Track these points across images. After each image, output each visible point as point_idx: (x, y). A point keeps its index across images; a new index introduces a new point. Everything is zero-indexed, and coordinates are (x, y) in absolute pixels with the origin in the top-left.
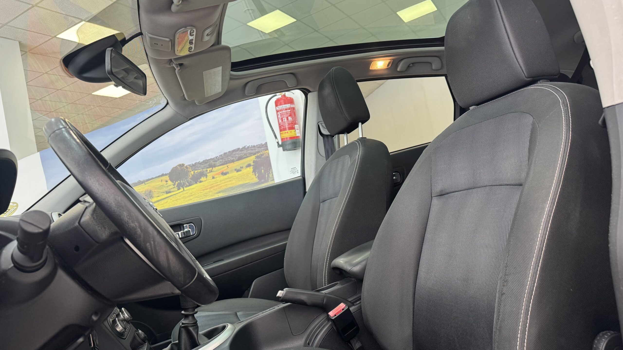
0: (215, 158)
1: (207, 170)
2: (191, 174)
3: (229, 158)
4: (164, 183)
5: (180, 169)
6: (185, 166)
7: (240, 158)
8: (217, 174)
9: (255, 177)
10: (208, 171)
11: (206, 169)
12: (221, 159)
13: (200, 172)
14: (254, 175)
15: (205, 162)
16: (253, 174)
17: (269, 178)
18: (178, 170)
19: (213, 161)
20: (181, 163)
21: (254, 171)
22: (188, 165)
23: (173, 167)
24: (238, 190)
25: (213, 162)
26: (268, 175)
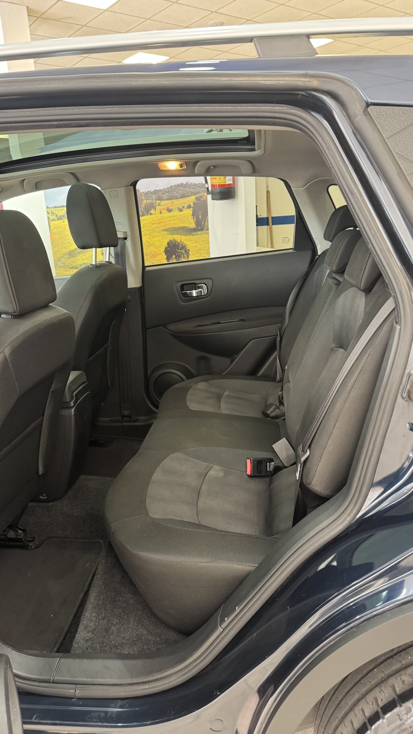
0: (163, 190)
2: (144, 203)
3: (174, 194)
7: (183, 196)
8: (163, 209)
9: (193, 221)
10: (157, 204)
11: (155, 201)
12: (168, 192)
16: (192, 218)
17: (205, 226)
19: (162, 193)
21: (193, 215)
24: (179, 232)
26: (204, 223)
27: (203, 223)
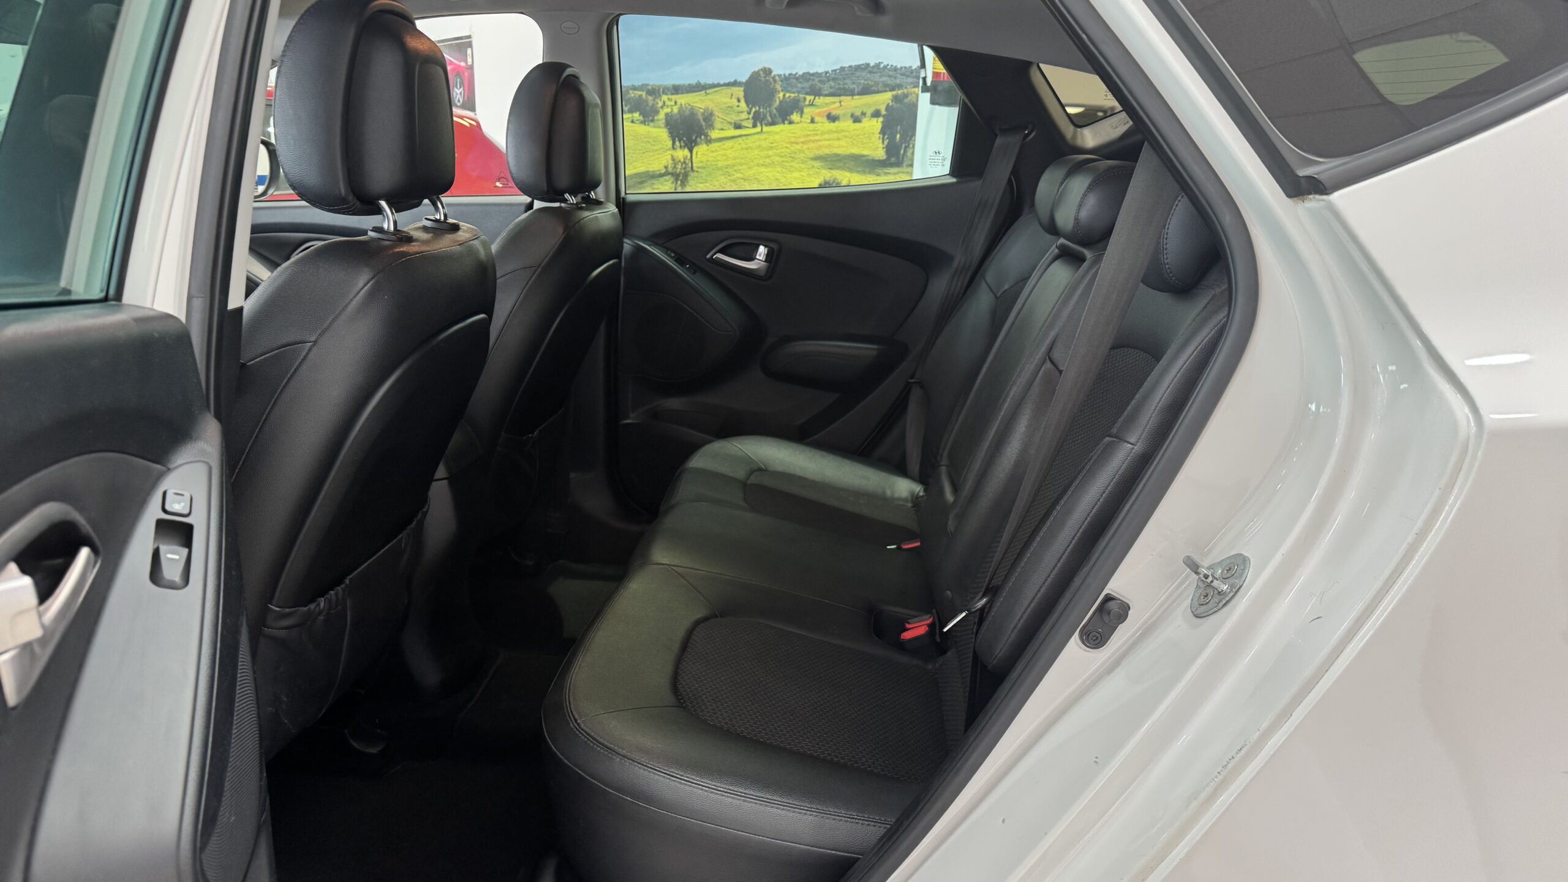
0: (823, 75)
1: (805, 99)
2: (779, 98)
3: (847, 84)
4: (735, 101)
5: (763, 79)
6: (773, 74)
7: (866, 91)
8: (819, 114)
9: (881, 145)
10: (807, 102)
11: (803, 96)
12: (834, 79)
13: (794, 99)
14: (881, 141)
15: (807, 77)
16: (880, 137)
17: (905, 159)
18: (760, 80)
19: (819, 81)
20: (767, 66)
21: (883, 132)
22: (778, 75)
23: (753, 71)
24: (847, 165)
25: (818, 84)
26: (905, 151)
27: (902, 152)
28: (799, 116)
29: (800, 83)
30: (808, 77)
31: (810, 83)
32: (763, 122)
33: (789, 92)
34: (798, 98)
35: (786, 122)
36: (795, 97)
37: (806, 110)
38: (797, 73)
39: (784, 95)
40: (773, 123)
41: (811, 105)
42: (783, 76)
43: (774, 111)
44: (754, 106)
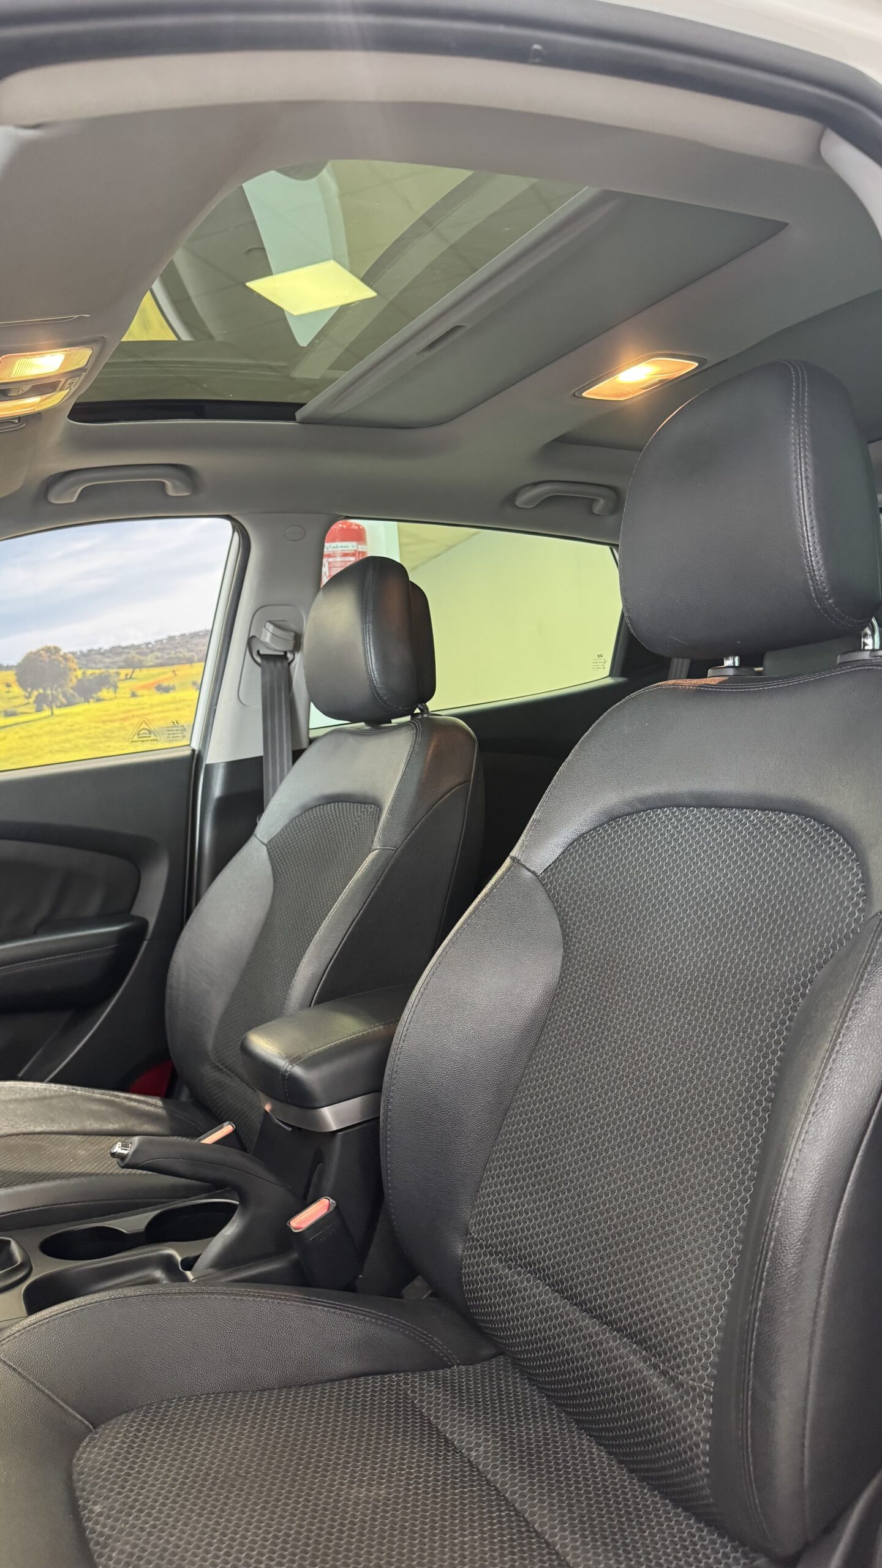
0: (144, 646)
1: (118, 674)
2: (76, 677)
3: (181, 652)
5: (46, 659)
6: (62, 653)
8: (144, 687)
10: (122, 676)
11: (115, 670)
12: (159, 650)
13: (100, 675)
15: (115, 651)
18: (42, 661)
19: (137, 653)
20: (51, 644)
22: (70, 653)
23: (29, 652)
25: (137, 656)
28: (111, 690)
29: (109, 657)
30: (120, 650)
31: (124, 656)
32: (54, 705)
33: (92, 668)
34: (106, 674)
35: (91, 700)
36: (102, 673)
37: (120, 685)
38: (100, 649)
39: (84, 673)
40: (70, 704)
41: (128, 678)
42: (79, 653)
43: (71, 691)
44: (34, 687)
